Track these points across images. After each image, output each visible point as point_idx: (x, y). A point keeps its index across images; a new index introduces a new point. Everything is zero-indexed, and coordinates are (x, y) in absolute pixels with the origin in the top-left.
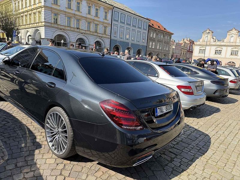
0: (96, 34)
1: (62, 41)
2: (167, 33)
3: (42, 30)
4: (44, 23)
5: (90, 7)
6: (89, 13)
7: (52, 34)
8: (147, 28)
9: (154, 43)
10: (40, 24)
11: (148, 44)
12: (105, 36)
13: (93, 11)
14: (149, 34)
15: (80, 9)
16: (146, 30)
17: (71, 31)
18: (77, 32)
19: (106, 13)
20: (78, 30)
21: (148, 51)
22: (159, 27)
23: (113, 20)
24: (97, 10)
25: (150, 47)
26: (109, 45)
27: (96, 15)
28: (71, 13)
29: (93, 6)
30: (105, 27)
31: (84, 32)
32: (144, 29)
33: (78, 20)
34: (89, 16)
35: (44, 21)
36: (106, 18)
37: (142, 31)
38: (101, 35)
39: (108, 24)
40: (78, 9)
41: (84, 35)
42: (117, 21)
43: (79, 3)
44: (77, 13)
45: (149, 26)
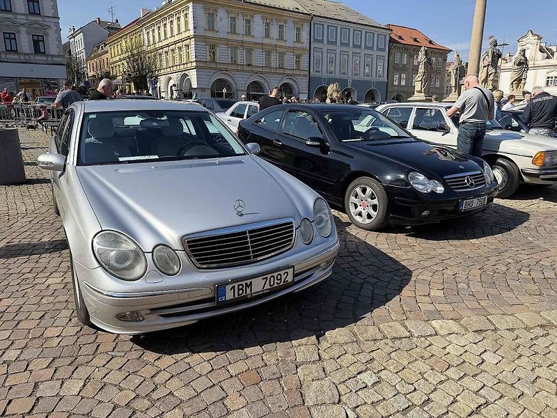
0: (281, 71)
1: (224, 91)
2: (435, 50)
3: (193, 75)
4: (194, 64)
5: (268, 24)
6: (267, 35)
7: (208, 80)
8: (385, 46)
9: (403, 76)
10: (189, 65)
11: (390, 77)
12: (298, 72)
13: (274, 31)
14: (391, 58)
15: (251, 32)
16: (383, 50)
17: (237, 70)
18: (248, 71)
19: (298, 29)
20: (249, 68)
21: (391, 92)
22: (415, 40)
23: (312, 40)
24: (281, 27)
25: (396, 83)
26: (307, 89)
27: (281, 38)
28: (237, 41)
29: (274, 21)
30: (298, 57)
31: (260, 70)
32: (378, 49)
33: (249, 51)
34: (266, 41)
35: (194, 59)
36: (298, 40)
37: (375, 53)
38: (291, 72)
39: (303, 49)
40: (248, 32)
41: (262, 75)
42: (322, 41)
43: (248, 22)
44: (246, 39)
45: (392, 41)
